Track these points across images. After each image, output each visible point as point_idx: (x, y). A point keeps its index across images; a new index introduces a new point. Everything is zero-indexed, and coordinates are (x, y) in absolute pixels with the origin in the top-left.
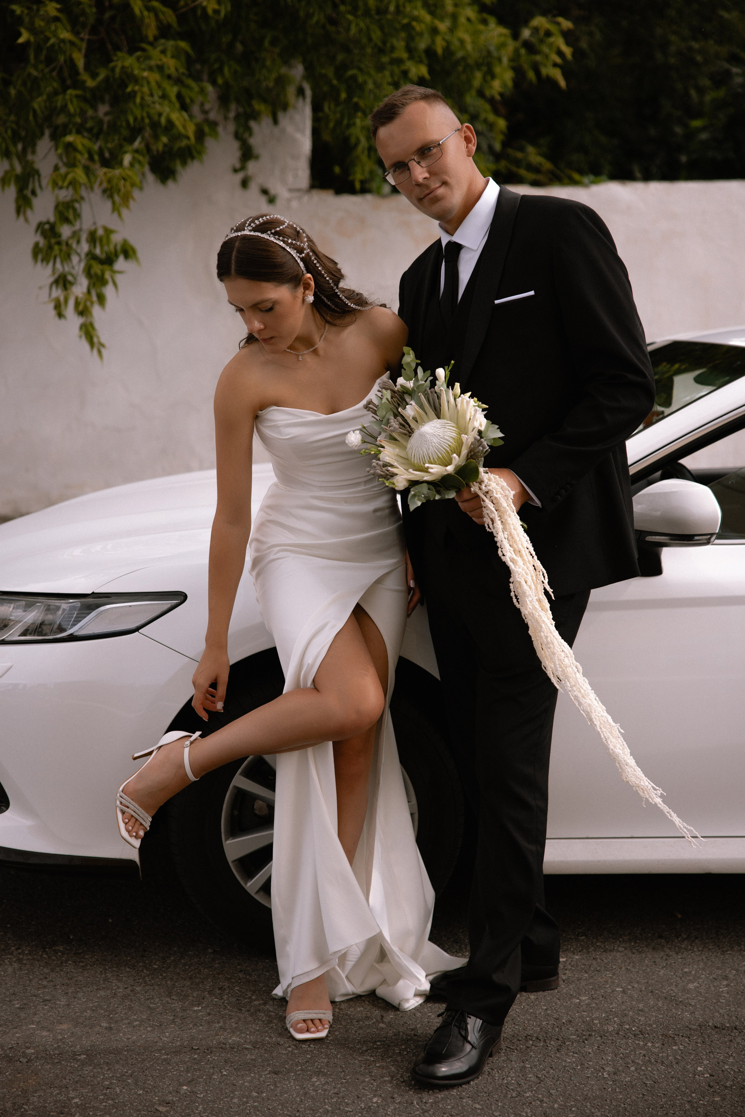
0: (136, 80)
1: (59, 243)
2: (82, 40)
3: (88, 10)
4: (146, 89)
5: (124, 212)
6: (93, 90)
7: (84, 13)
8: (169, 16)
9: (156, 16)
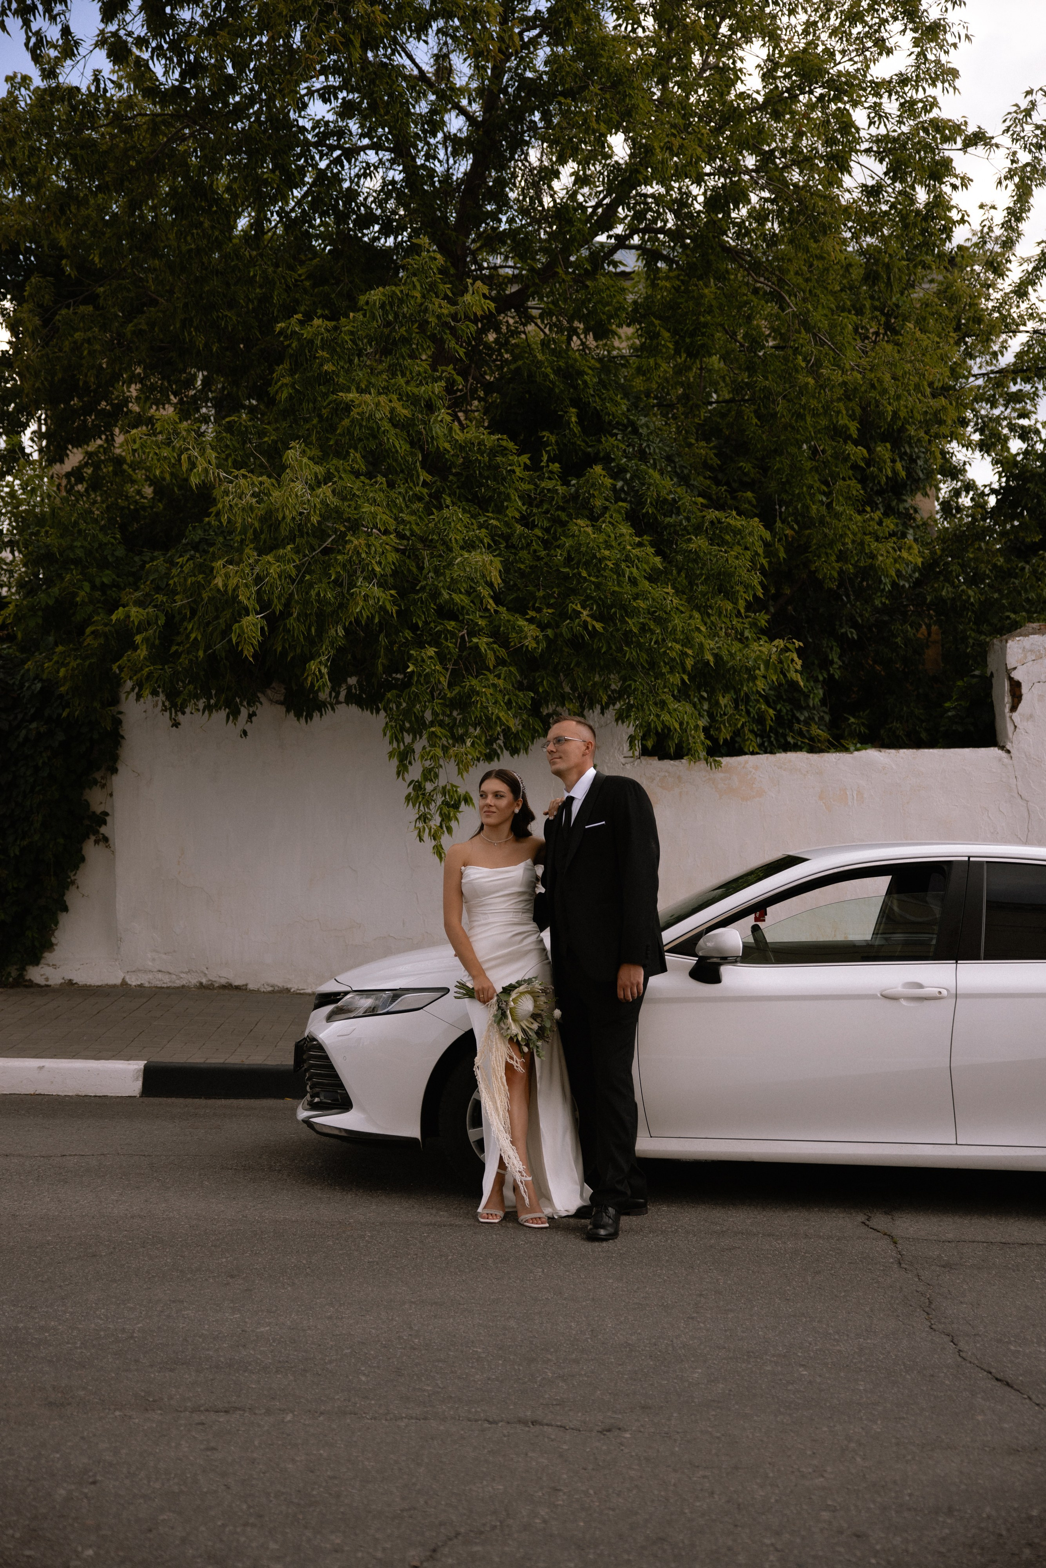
0: (478, 693)
1: (424, 794)
2: (447, 670)
3: (452, 651)
4: (484, 699)
5: (465, 774)
6: (451, 700)
7: (450, 653)
8: (502, 653)
9: (495, 653)
